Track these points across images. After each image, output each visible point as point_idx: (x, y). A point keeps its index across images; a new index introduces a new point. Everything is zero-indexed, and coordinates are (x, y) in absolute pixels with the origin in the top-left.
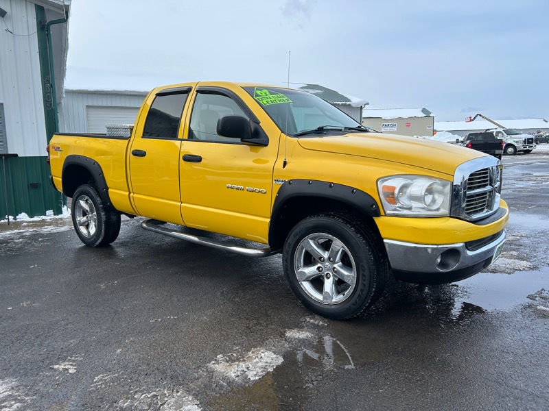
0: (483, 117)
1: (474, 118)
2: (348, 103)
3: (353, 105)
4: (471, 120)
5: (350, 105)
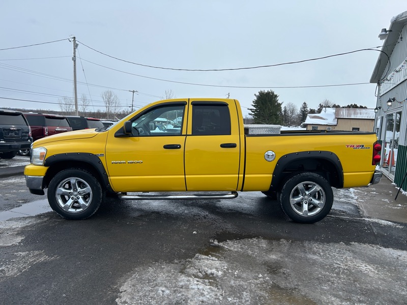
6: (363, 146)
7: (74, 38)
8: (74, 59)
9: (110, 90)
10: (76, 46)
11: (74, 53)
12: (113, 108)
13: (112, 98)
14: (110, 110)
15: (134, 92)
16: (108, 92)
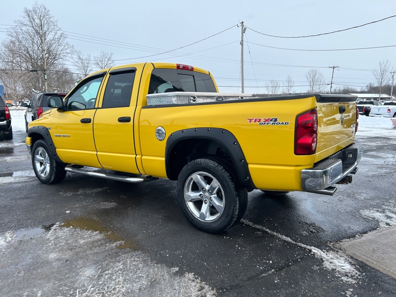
6: (276, 120)
7: (243, 22)
8: (242, 44)
9: (314, 69)
10: (244, 31)
11: (242, 37)
12: (318, 87)
13: (317, 77)
14: (314, 89)
15: (334, 68)
16: (312, 71)
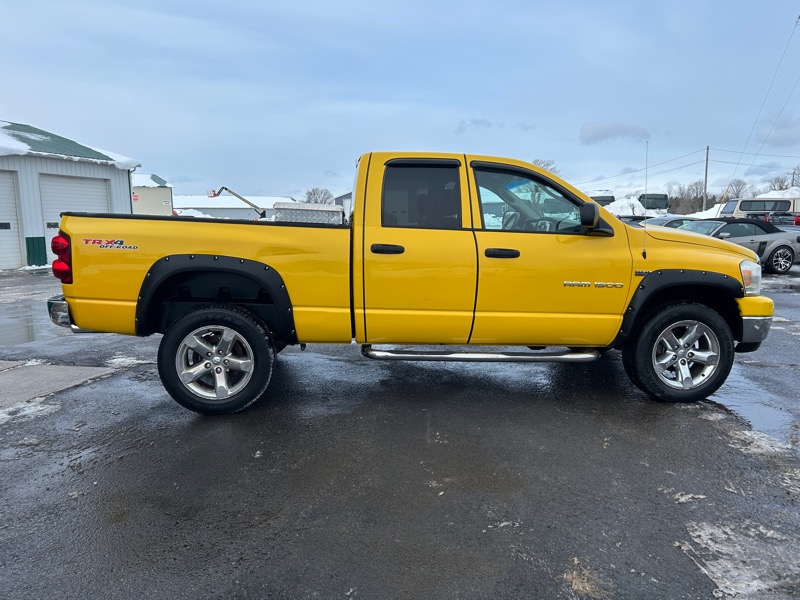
0: (230, 192)
1: (219, 193)
2: (110, 162)
3: (119, 167)
4: (215, 195)
5: (113, 166)
